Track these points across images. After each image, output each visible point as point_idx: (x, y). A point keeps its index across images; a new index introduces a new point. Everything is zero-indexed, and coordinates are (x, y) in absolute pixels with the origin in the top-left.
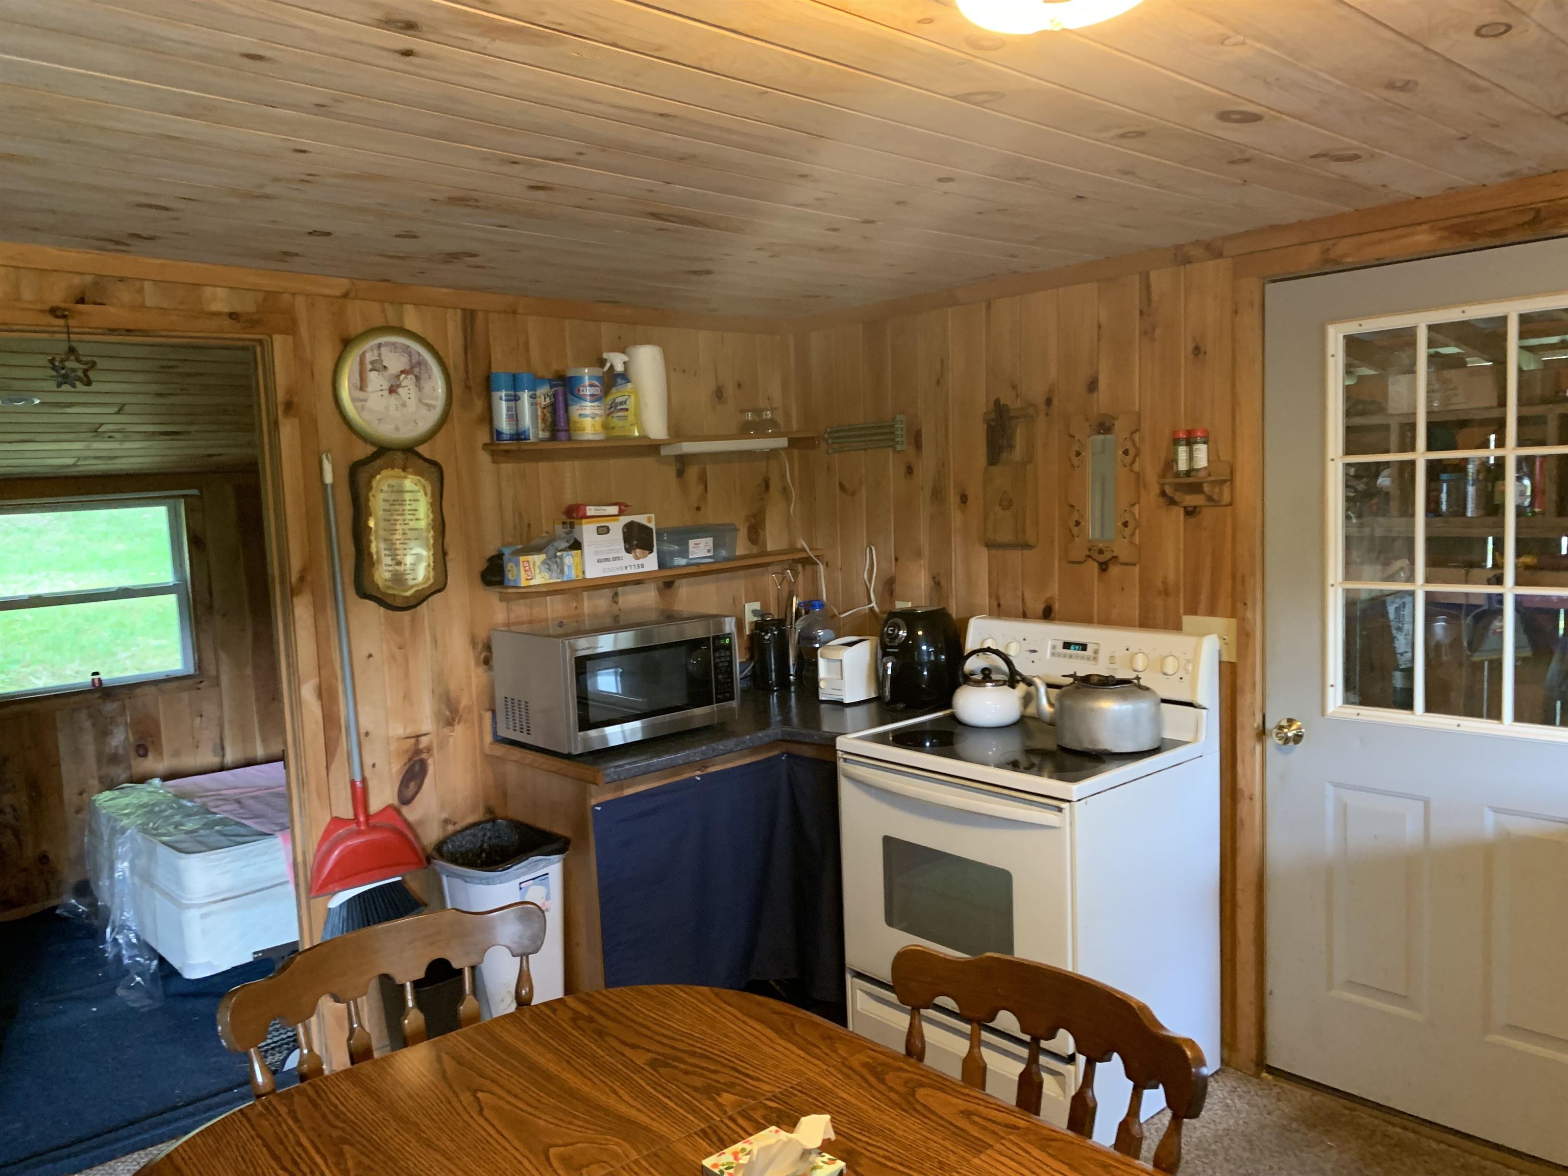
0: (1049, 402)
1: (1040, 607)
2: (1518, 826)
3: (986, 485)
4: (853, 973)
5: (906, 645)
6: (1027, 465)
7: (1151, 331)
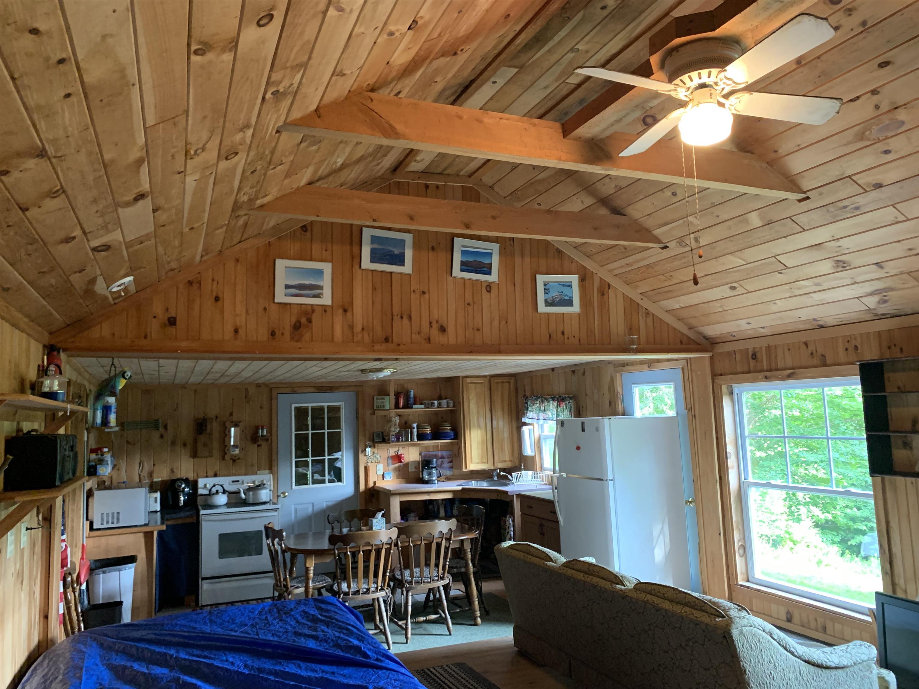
0: (217, 417)
1: (213, 474)
2: (330, 504)
3: (195, 441)
4: (203, 579)
5: (184, 488)
6: (211, 434)
7: (248, 402)
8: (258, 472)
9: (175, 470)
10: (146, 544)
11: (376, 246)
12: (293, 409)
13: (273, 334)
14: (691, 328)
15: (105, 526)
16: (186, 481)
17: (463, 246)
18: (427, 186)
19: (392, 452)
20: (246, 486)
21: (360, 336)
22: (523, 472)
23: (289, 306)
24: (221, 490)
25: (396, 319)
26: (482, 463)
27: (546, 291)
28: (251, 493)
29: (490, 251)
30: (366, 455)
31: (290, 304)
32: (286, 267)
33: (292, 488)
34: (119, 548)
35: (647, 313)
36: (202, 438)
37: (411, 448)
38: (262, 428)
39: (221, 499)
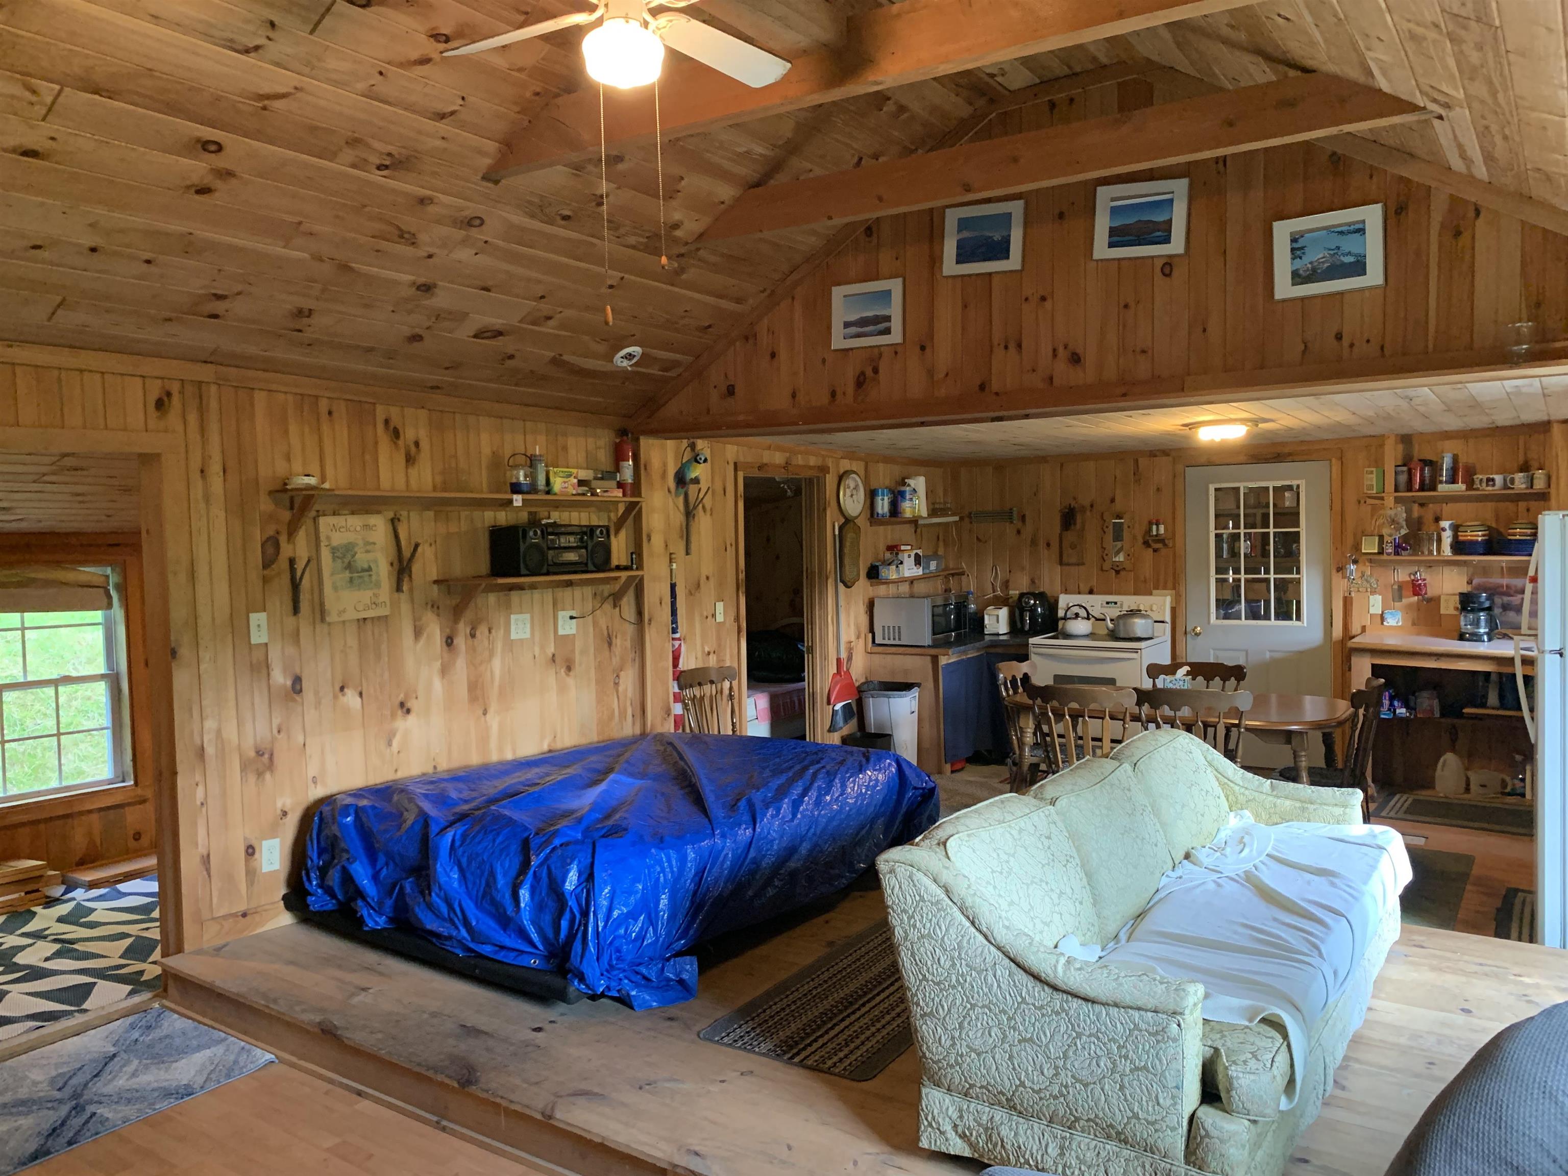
0: (1092, 506)
2: (1277, 655)
3: (1061, 539)
6: (1082, 531)
7: (1138, 482)
8: (1155, 592)
9: (1037, 580)
11: (966, 234)
12: (1212, 492)
13: (833, 394)
15: (886, 642)
17: (1113, 200)
18: (1052, 105)
19: (1402, 575)
21: (943, 386)
23: (851, 353)
24: (1083, 613)
25: (999, 353)
27: (1296, 252)
28: (1121, 622)
29: (1168, 197)
30: (1346, 577)
31: (852, 349)
32: (845, 296)
33: (1209, 622)
36: (1070, 536)
37: (1438, 569)
38: (1157, 525)
39: (1080, 627)
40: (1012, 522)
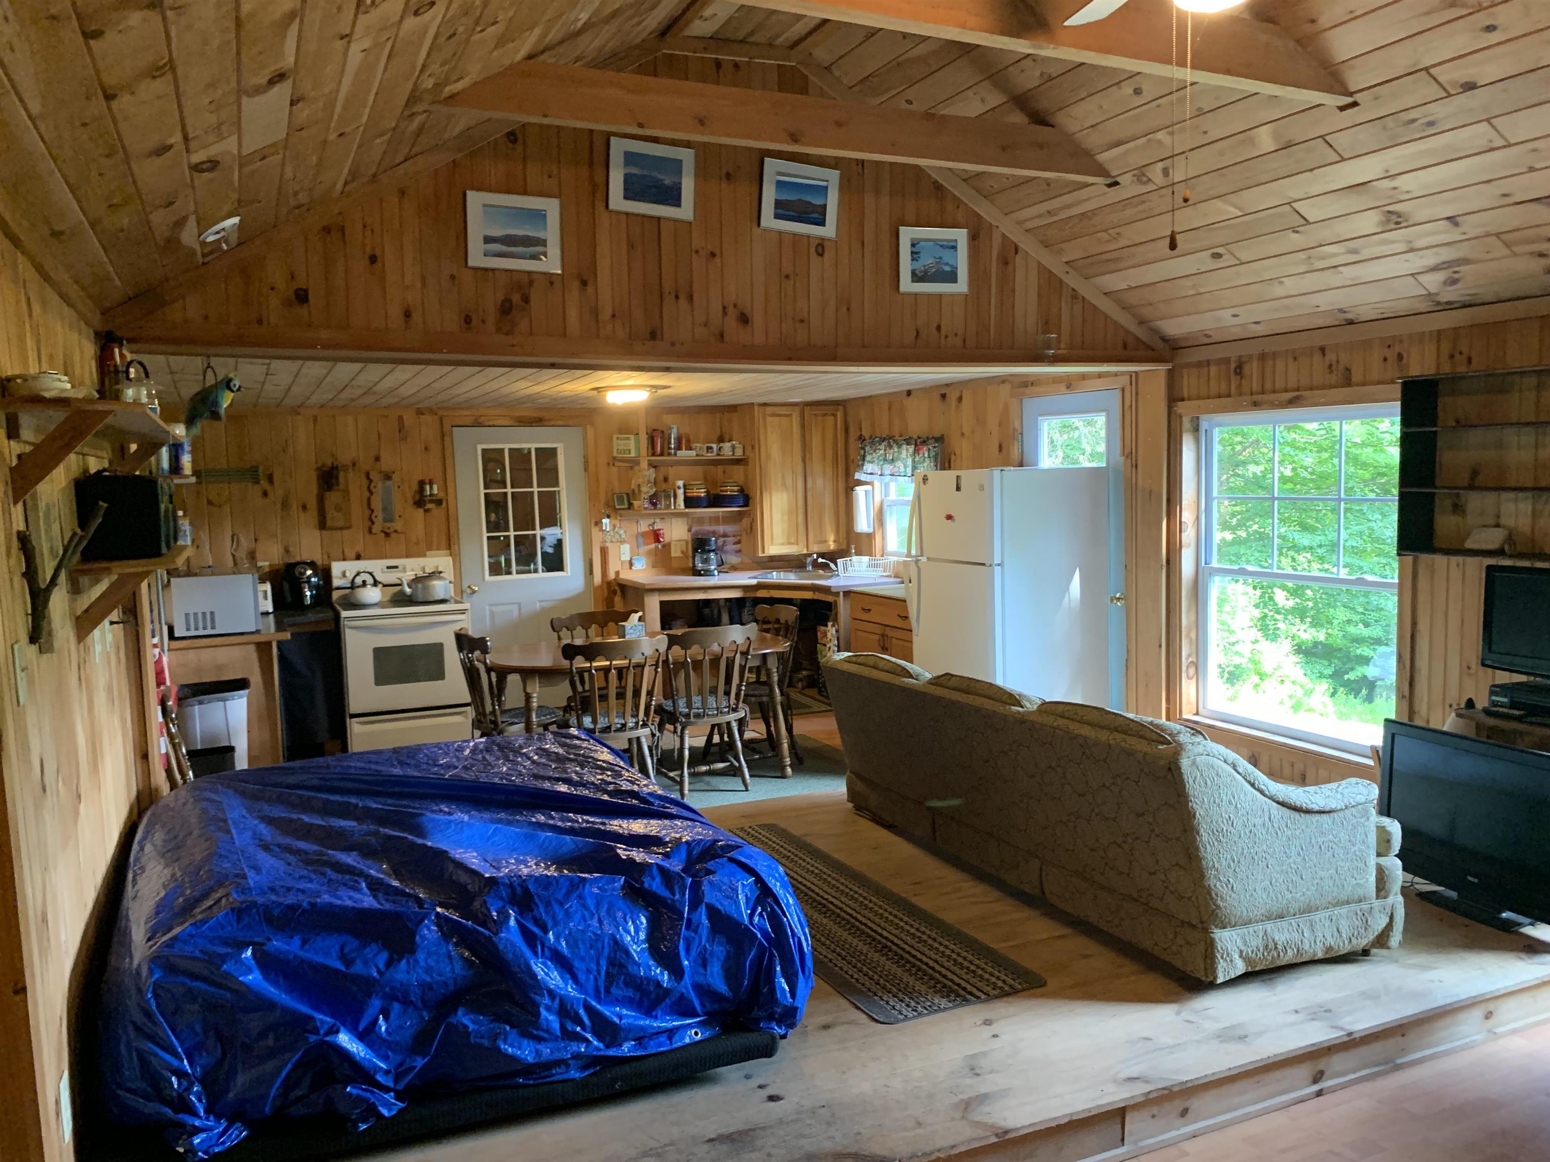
0: (354, 464)
1: (354, 555)
2: (545, 604)
3: (321, 501)
4: (353, 716)
5: (309, 577)
6: (346, 492)
7: (405, 439)
8: (428, 553)
9: (291, 549)
10: (260, 660)
11: (634, 170)
12: (479, 453)
13: (468, 320)
14: (1142, 322)
15: (193, 633)
16: (312, 565)
17: (779, 174)
18: (718, 64)
19: (644, 526)
20: (409, 575)
21: (609, 327)
22: (855, 558)
23: (491, 273)
24: (370, 580)
25: (669, 300)
26: (789, 543)
27: (915, 255)
28: (420, 586)
29: (824, 184)
30: (601, 530)
31: (493, 270)
32: (485, 205)
33: (484, 580)
34: (220, 668)
35: (1075, 296)
36: (332, 498)
37: (674, 520)
38: (431, 483)
39: (372, 594)
40: (257, 482)
